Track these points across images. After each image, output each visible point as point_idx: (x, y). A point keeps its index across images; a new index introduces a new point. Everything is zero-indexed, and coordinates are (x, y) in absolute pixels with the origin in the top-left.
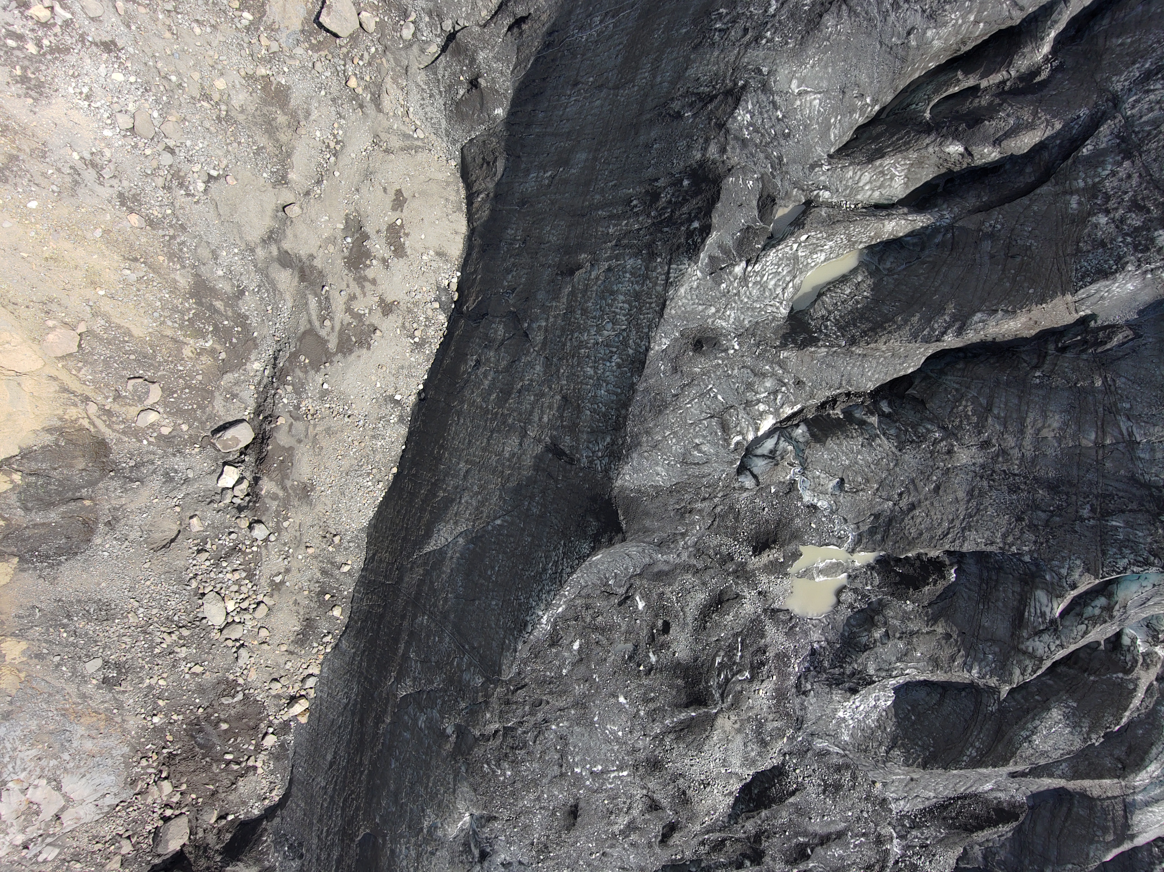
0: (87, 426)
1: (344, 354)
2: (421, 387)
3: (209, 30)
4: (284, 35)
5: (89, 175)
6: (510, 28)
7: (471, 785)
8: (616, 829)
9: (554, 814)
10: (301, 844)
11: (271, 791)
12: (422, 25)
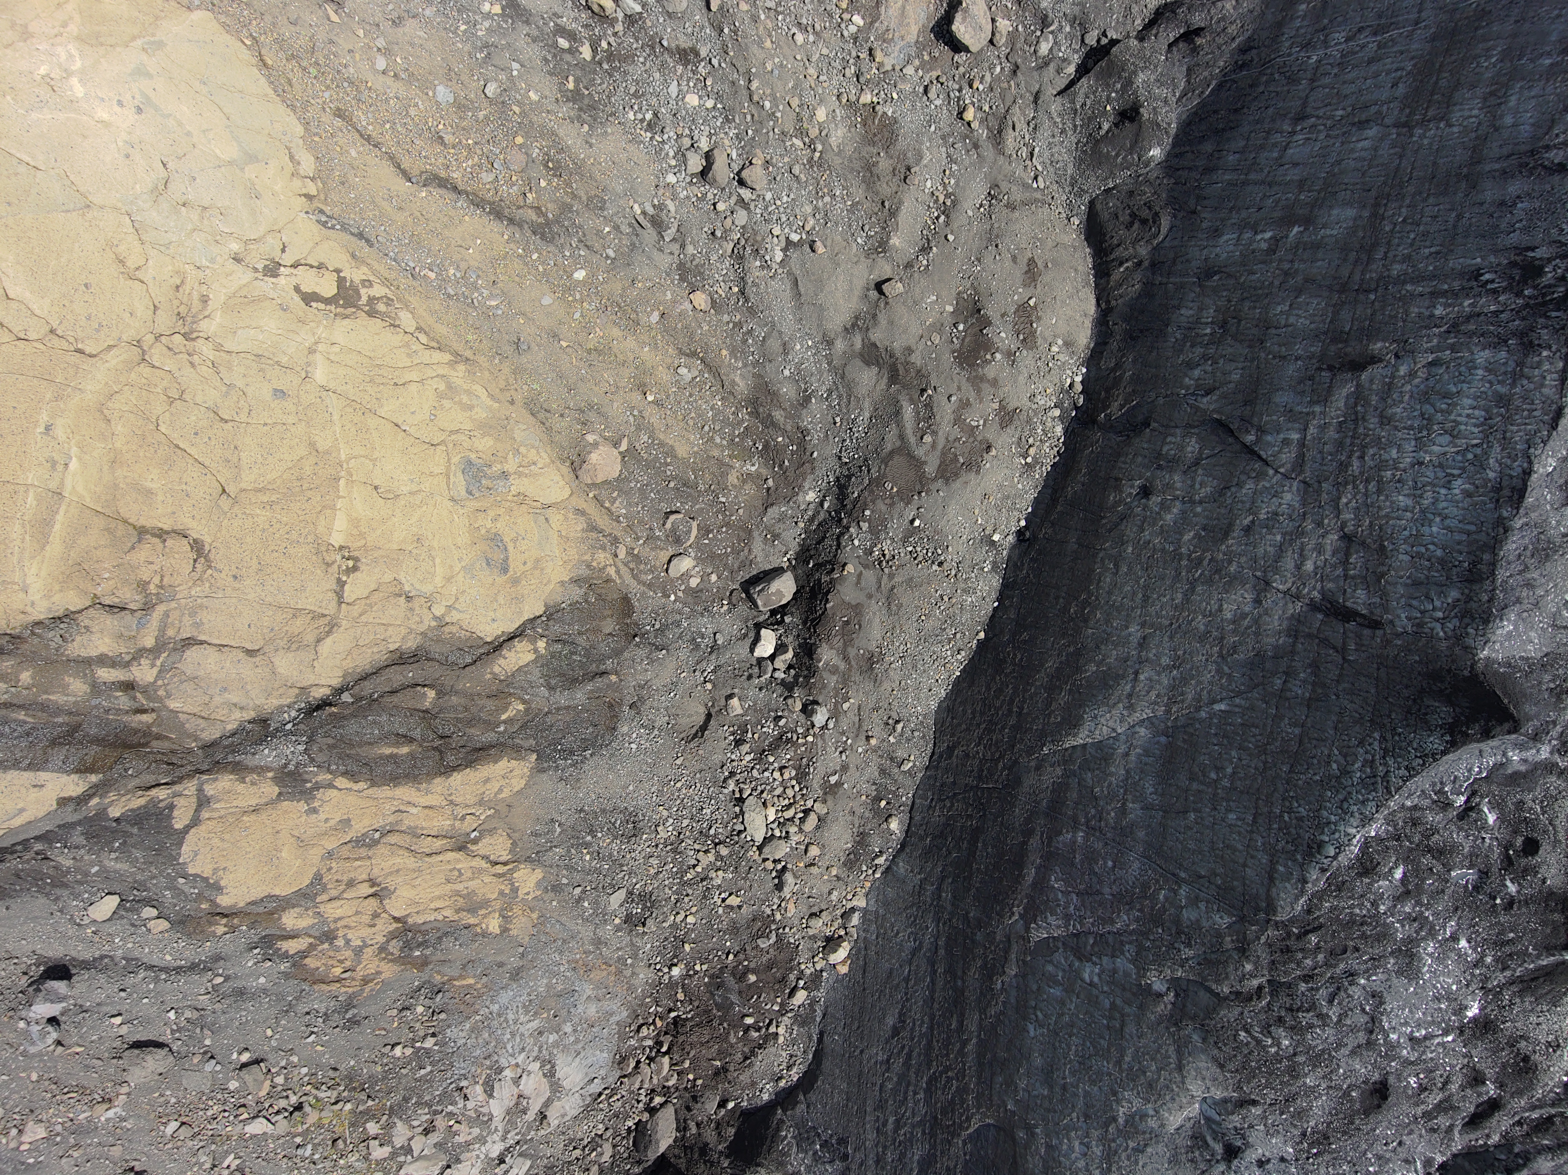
0: (614, 575)
1: (947, 481)
2: (1023, 523)
3: (811, 38)
4: (897, 48)
5: (649, 234)
6: (1176, 41)
7: (1215, 1060)
8: (1419, 1111)
9: (1347, 1093)
10: (842, 1141)
11: (789, 1068)
12: (1061, 37)
